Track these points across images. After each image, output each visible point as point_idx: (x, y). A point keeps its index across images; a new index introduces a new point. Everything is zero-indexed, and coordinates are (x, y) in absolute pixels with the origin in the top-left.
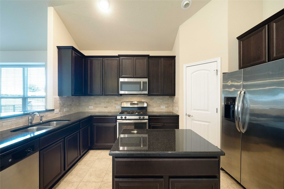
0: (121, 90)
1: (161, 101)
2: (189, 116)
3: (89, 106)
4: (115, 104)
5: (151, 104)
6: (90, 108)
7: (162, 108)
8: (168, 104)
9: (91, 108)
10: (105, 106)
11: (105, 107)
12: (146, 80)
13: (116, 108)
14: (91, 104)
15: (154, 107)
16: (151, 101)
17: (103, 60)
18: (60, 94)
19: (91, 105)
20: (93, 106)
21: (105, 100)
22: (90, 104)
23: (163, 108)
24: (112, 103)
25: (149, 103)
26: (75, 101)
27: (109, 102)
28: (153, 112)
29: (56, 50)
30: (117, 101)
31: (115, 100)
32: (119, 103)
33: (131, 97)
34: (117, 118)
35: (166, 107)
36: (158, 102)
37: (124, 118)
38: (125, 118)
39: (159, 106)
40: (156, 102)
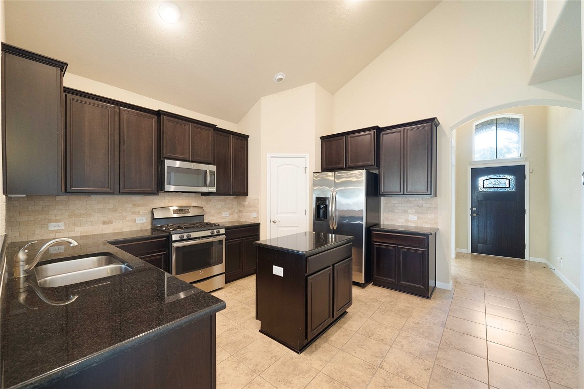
0: (169, 184)
2: (274, 222)
3: (50, 221)
4: (132, 213)
5: (209, 210)
6: (50, 229)
7: (224, 216)
8: (232, 208)
9: (56, 228)
10: (106, 219)
11: (104, 223)
12: (213, 168)
13: (137, 222)
14: (58, 218)
15: (212, 215)
17: (117, 110)
19: (57, 221)
20: (63, 223)
21: (105, 205)
22: (54, 218)
23: (226, 216)
24: (125, 210)
27: (116, 211)
30: (139, 206)
31: (134, 205)
32: (143, 210)
33: (170, 198)
34: (173, 239)
36: (217, 207)
38: (189, 236)
39: (219, 213)
40: (216, 205)
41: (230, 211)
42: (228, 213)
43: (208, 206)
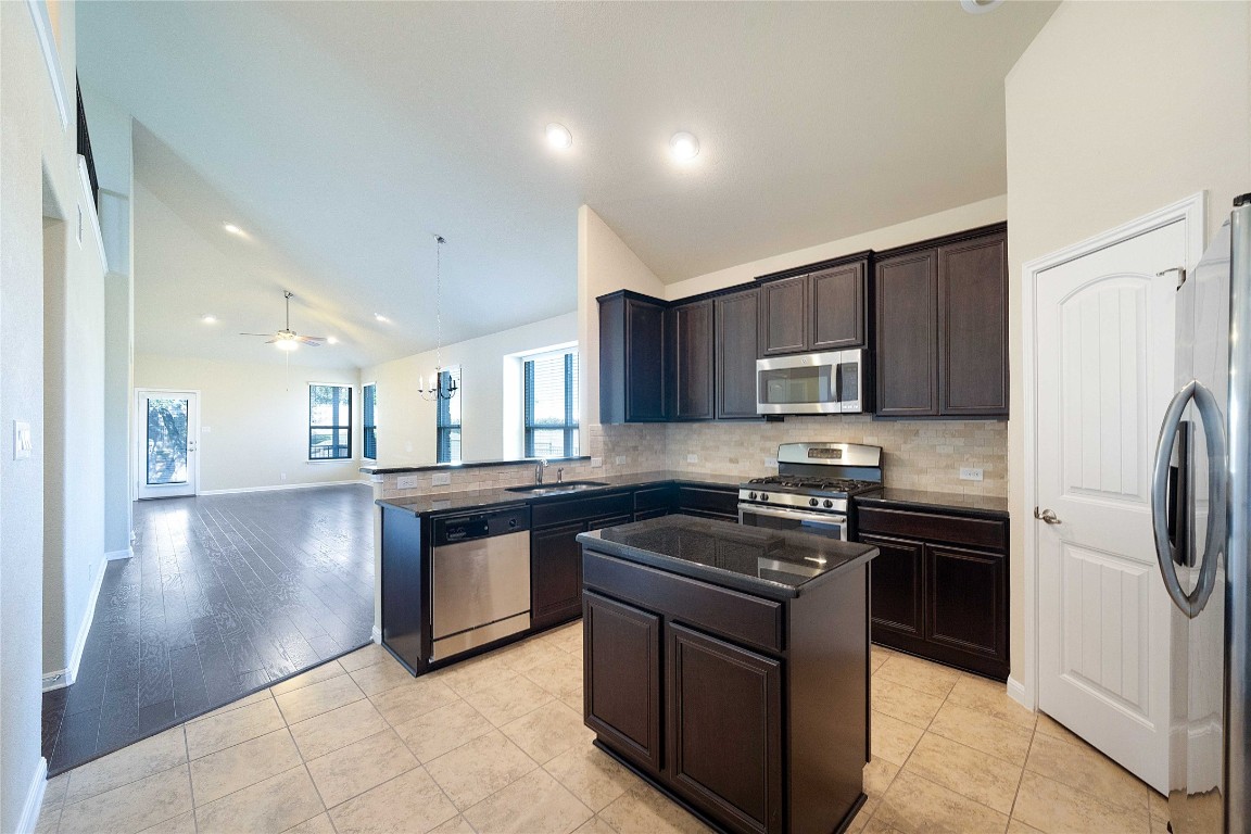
0: (765, 400)
1: (960, 442)
2: (1048, 520)
3: (688, 453)
4: (761, 449)
5: (905, 456)
6: (689, 460)
7: (962, 477)
9: (692, 461)
10: (732, 456)
11: (731, 461)
12: (853, 356)
13: (766, 465)
14: (694, 449)
15: (921, 472)
16: (905, 443)
17: (716, 303)
18: (606, 417)
19: (693, 453)
20: (697, 456)
21: (731, 436)
22: (691, 449)
23: (972, 478)
24: (752, 445)
25: (897, 453)
26: (648, 438)
27: (742, 444)
28: (913, 492)
29: (596, 306)
30: (768, 439)
31: (763, 437)
32: (773, 445)
33: (817, 426)
34: (740, 497)
35: (986, 474)
36: (939, 449)
37: (759, 499)
38: (764, 497)
39: (947, 467)
40: (933, 447)
41: (990, 467)
42: (980, 471)
43: (909, 446)
